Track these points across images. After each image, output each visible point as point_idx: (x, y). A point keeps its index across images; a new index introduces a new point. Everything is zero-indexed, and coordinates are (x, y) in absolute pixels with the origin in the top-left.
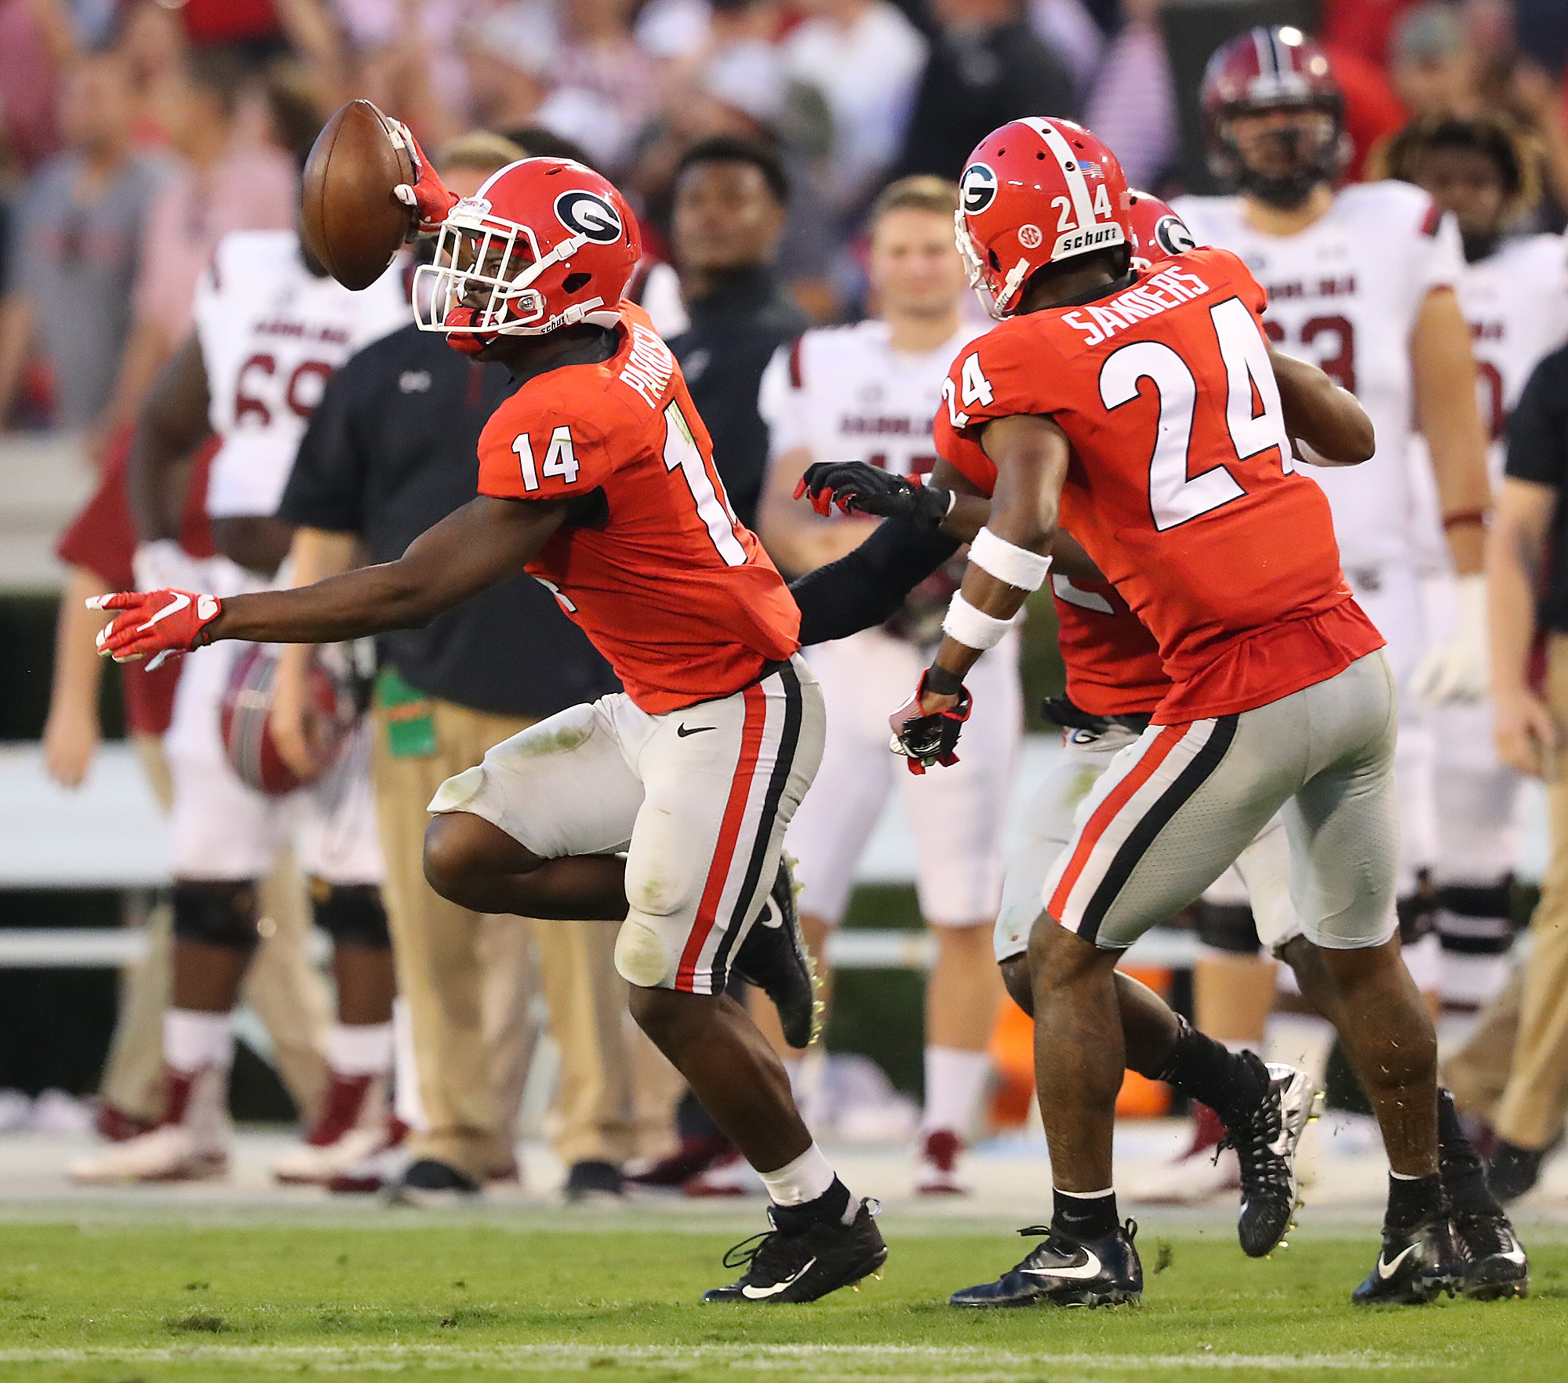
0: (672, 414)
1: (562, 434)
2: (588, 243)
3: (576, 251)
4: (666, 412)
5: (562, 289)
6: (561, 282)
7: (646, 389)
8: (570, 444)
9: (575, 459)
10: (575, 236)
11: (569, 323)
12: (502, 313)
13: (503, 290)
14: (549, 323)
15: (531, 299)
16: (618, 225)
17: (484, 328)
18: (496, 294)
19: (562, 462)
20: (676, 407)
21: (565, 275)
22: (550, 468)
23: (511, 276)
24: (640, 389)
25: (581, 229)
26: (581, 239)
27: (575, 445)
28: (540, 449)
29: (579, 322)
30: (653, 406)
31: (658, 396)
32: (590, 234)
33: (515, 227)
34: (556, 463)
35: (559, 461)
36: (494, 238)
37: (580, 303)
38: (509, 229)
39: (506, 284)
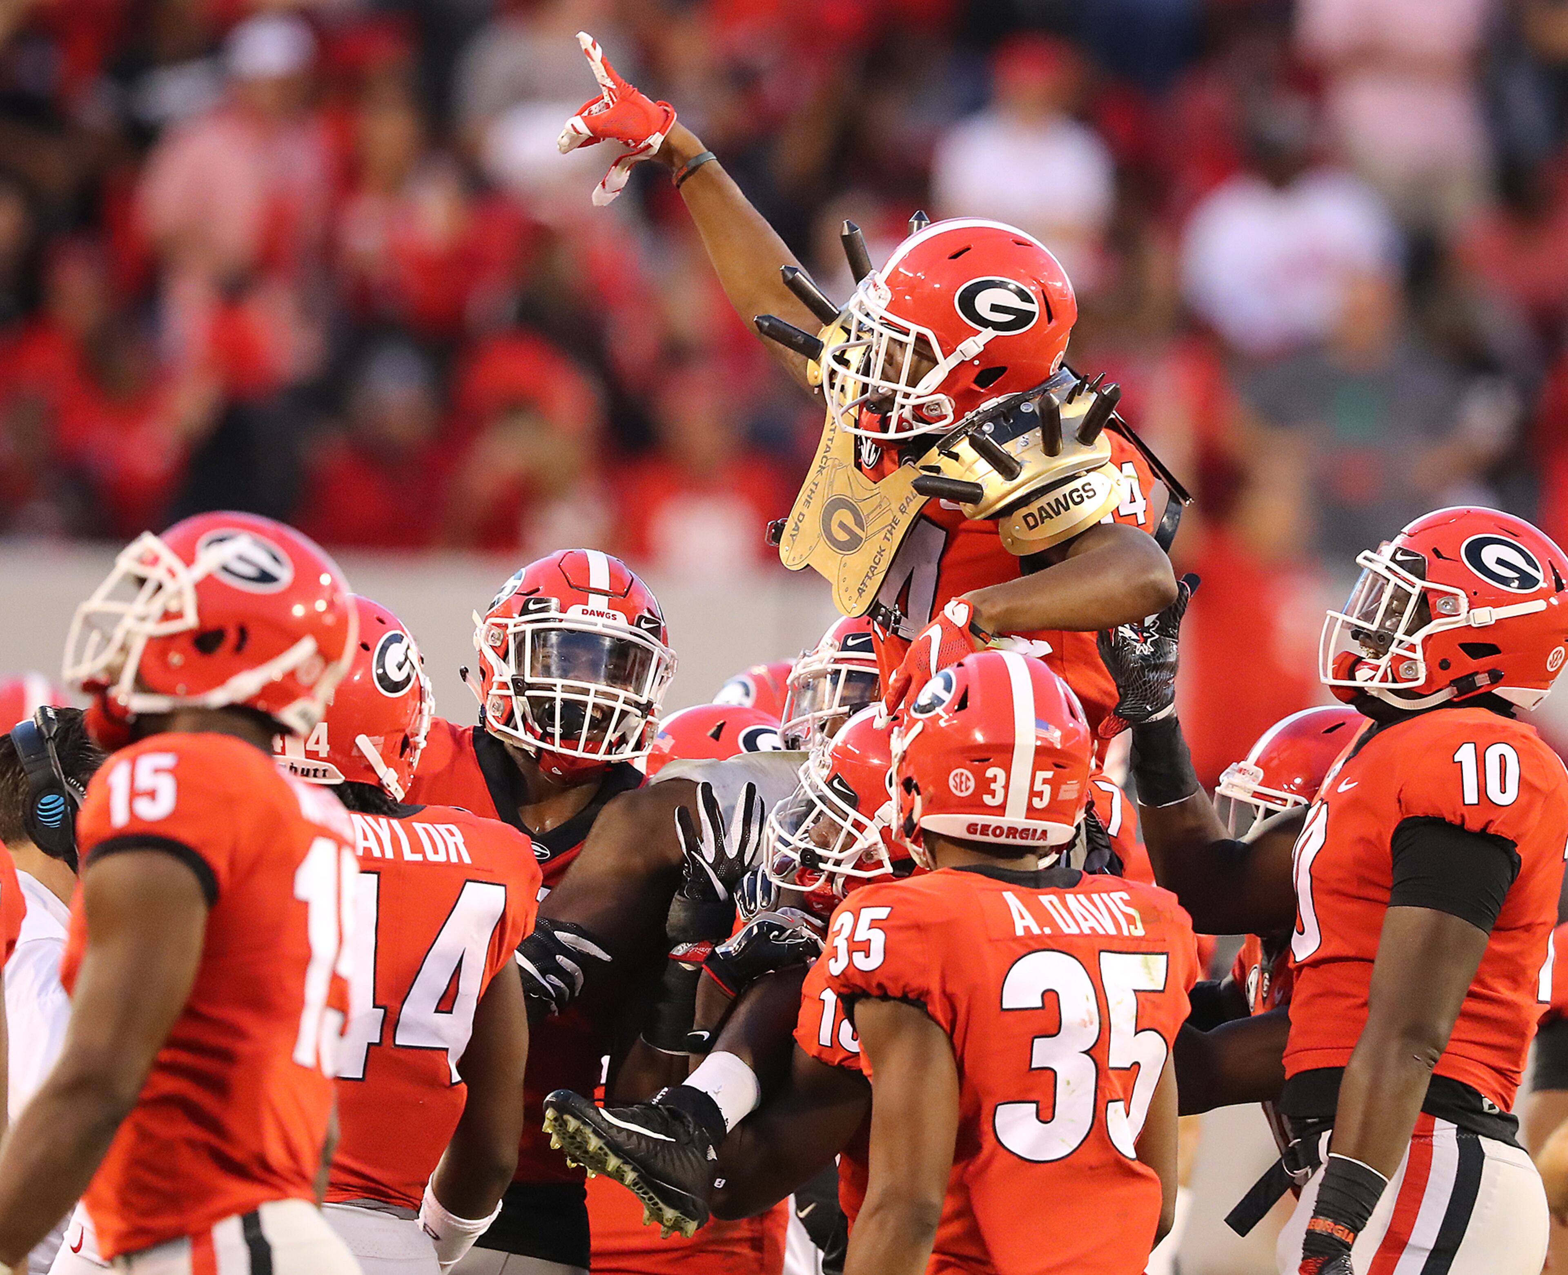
39: (909, 390)
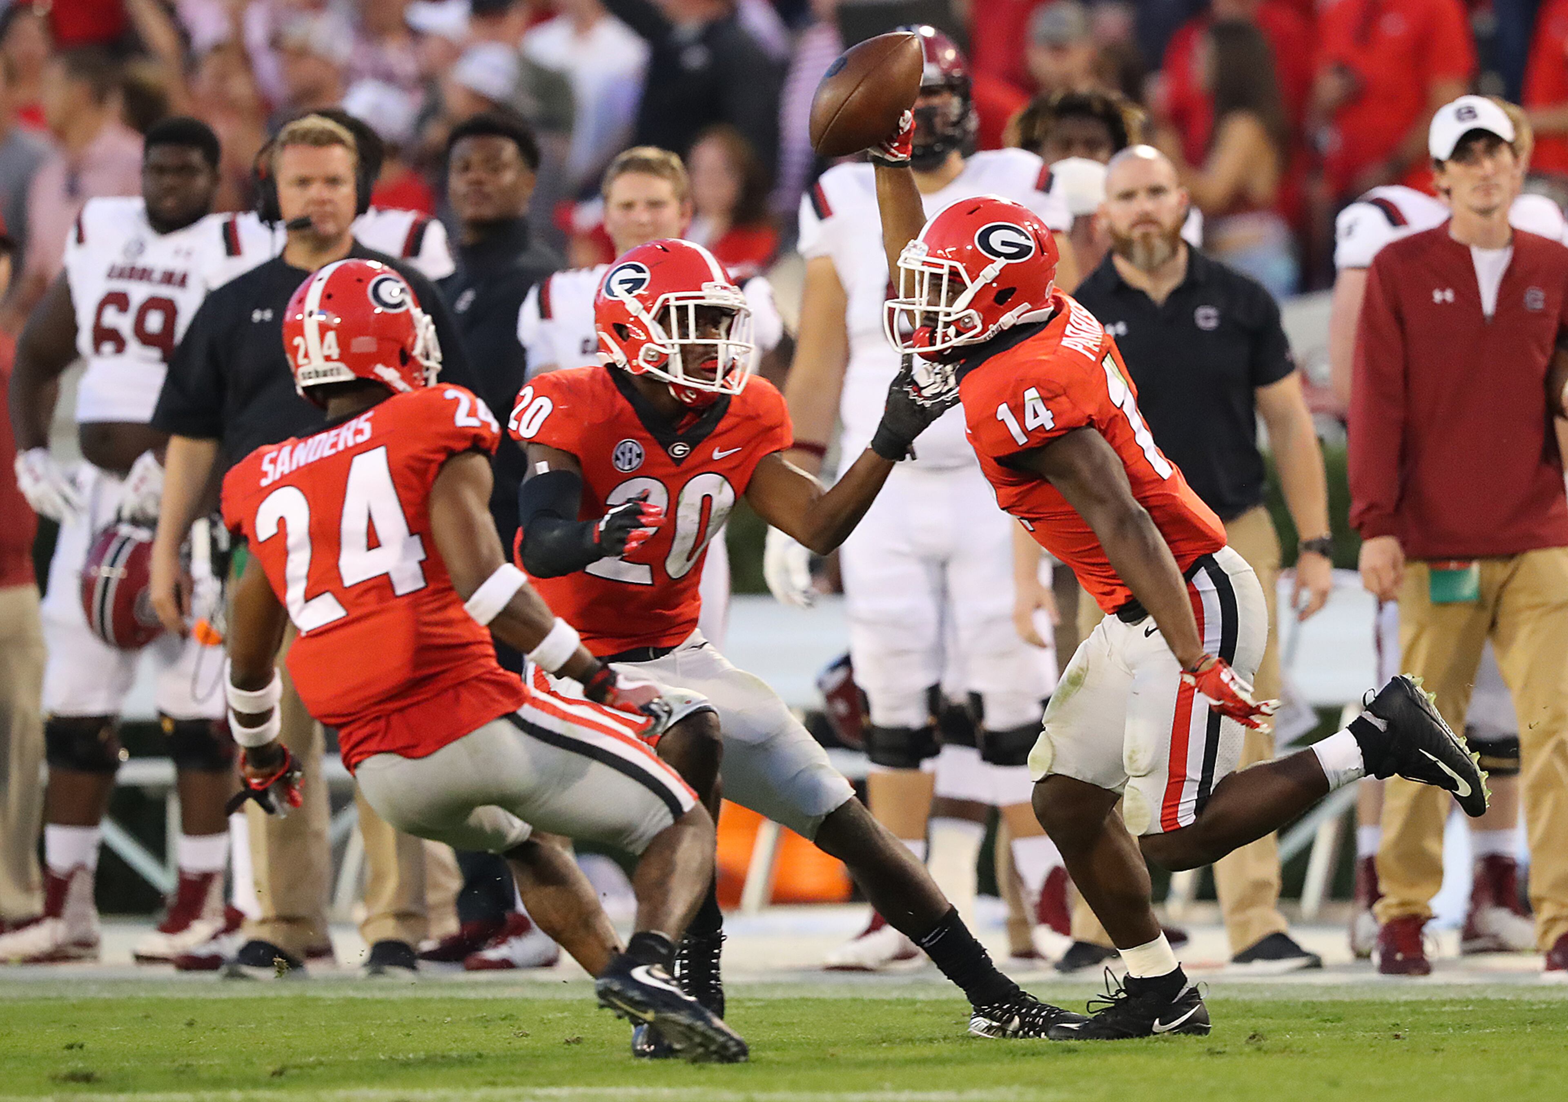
0: (1108, 365)
1: (1031, 394)
2: (1008, 264)
3: (998, 273)
4: (1104, 364)
5: (994, 303)
6: (992, 298)
7: (1085, 348)
8: (1040, 400)
9: (1048, 410)
10: (995, 261)
11: (1006, 328)
12: (952, 331)
13: (948, 314)
14: (989, 332)
15: (970, 317)
16: (1032, 243)
17: (939, 346)
18: (942, 318)
19: (1038, 416)
20: (1111, 358)
21: (994, 293)
22: (1031, 423)
23: (950, 302)
24: (1080, 349)
25: (998, 254)
26: (1001, 262)
27: (1045, 400)
28: (1018, 411)
29: (1014, 325)
30: (1093, 358)
31: (1097, 349)
32: (1008, 256)
33: (947, 263)
34: (1035, 418)
35: (1036, 415)
36: (932, 275)
37: (1011, 311)
38: (941, 266)
